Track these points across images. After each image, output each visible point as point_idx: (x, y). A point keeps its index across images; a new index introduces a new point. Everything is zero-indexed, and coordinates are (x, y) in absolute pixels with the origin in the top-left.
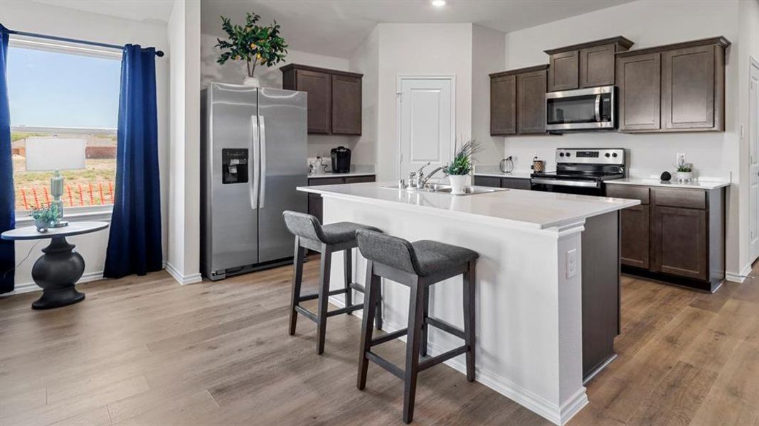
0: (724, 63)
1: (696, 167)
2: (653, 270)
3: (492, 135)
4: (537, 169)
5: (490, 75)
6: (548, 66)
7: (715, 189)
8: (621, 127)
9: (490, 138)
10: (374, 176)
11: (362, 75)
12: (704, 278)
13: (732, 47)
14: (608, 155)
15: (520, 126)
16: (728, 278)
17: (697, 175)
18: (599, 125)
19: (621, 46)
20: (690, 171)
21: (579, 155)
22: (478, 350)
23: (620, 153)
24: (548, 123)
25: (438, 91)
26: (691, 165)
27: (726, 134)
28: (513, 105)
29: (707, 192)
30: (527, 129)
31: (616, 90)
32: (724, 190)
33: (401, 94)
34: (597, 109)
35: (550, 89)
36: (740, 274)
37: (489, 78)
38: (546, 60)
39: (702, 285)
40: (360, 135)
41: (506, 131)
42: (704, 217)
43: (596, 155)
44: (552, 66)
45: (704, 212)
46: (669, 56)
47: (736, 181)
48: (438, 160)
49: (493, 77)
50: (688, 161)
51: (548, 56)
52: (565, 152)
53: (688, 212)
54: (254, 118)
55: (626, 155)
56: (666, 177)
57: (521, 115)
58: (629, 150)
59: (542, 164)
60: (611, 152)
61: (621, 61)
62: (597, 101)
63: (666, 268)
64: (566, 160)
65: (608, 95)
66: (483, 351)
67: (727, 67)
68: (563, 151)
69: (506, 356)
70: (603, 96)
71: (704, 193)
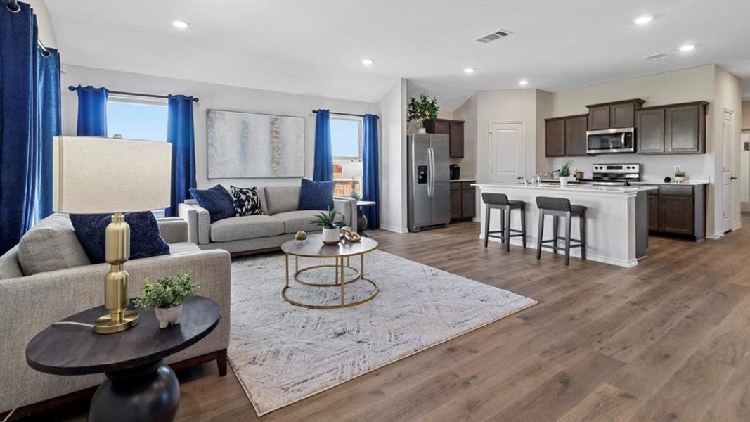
0: (705, 114)
1: (687, 173)
2: (660, 231)
3: (547, 156)
4: (578, 177)
5: (545, 120)
6: (588, 115)
7: (699, 185)
8: (639, 150)
9: (546, 158)
10: (475, 181)
11: (464, 122)
12: (691, 233)
13: (710, 105)
14: (628, 168)
15: (568, 150)
16: (707, 237)
17: (688, 179)
18: (624, 150)
19: (639, 103)
20: (683, 176)
21: (608, 168)
22: (586, 247)
23: (637, 167)
24: (589, 149)
25: (515, 131)
26: (684, 173)
27: (706, 155)
28: (563, 138)
29: (693, 187)
30: (572, 153)
31: (635, 130)
32: (705, 186)
33: (491, 133)
34: (623, 141)
35: (589, 129)
36: (715, 234)
38: (586, 111)
39: (691, 238)
40: (463, 157)
41: (558, 154)
42: (691, 201)
43: (621, 168)
44: (591, 114)
45: (692, 198)
46: (669, 111)
47: (712, 181)
48: (514, 172)
49: (547, 121)
50: (682, 170)
51: (588, 109)
52: (599, 166)
53: (681, 198)
54: (429, 150)
55: (641, 167)
56: (668, 180)
57: (568, 144)
58: (643, 165)
59: (581, 173)
60: (631, 166)
61: (638, 113)
62: (623, 136)
63: (669, 229)
64: (599, 171)
65: (630, 133)
66: (589, 247)
67: (707, 117)
68: (597, 166)
69: (601, 247)
70: (627, 134)
71: (691, 187)
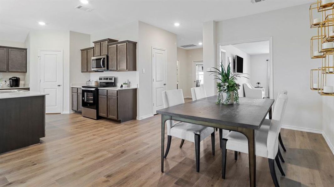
3: (82, 72)
5: (81, 50)
6: (94, 47)
8: (109, 69)
10: (29, 88)
11: (27, 49)
12: (117, 119)
13: (138, 43)
15: (88, 68)
16: (137, 119)
19: (112, 41)
21: (104, 79)
23: (113, 78)
24: (93, 68)
25: (56, 56)
27: (137, 72)
28: (86, 61)
29: (117, 91)
31: (108, 57)
33: (40, 56)
35: (94, 56)
37: (81, 51)
38: (93, 45)
40: (26, 72)
41: (84, 71)
45: (117, 97)
46: (118, 46)
47: (138, 86)
57: (88, 64)
61: (109, 47)
65: (105, 58)
